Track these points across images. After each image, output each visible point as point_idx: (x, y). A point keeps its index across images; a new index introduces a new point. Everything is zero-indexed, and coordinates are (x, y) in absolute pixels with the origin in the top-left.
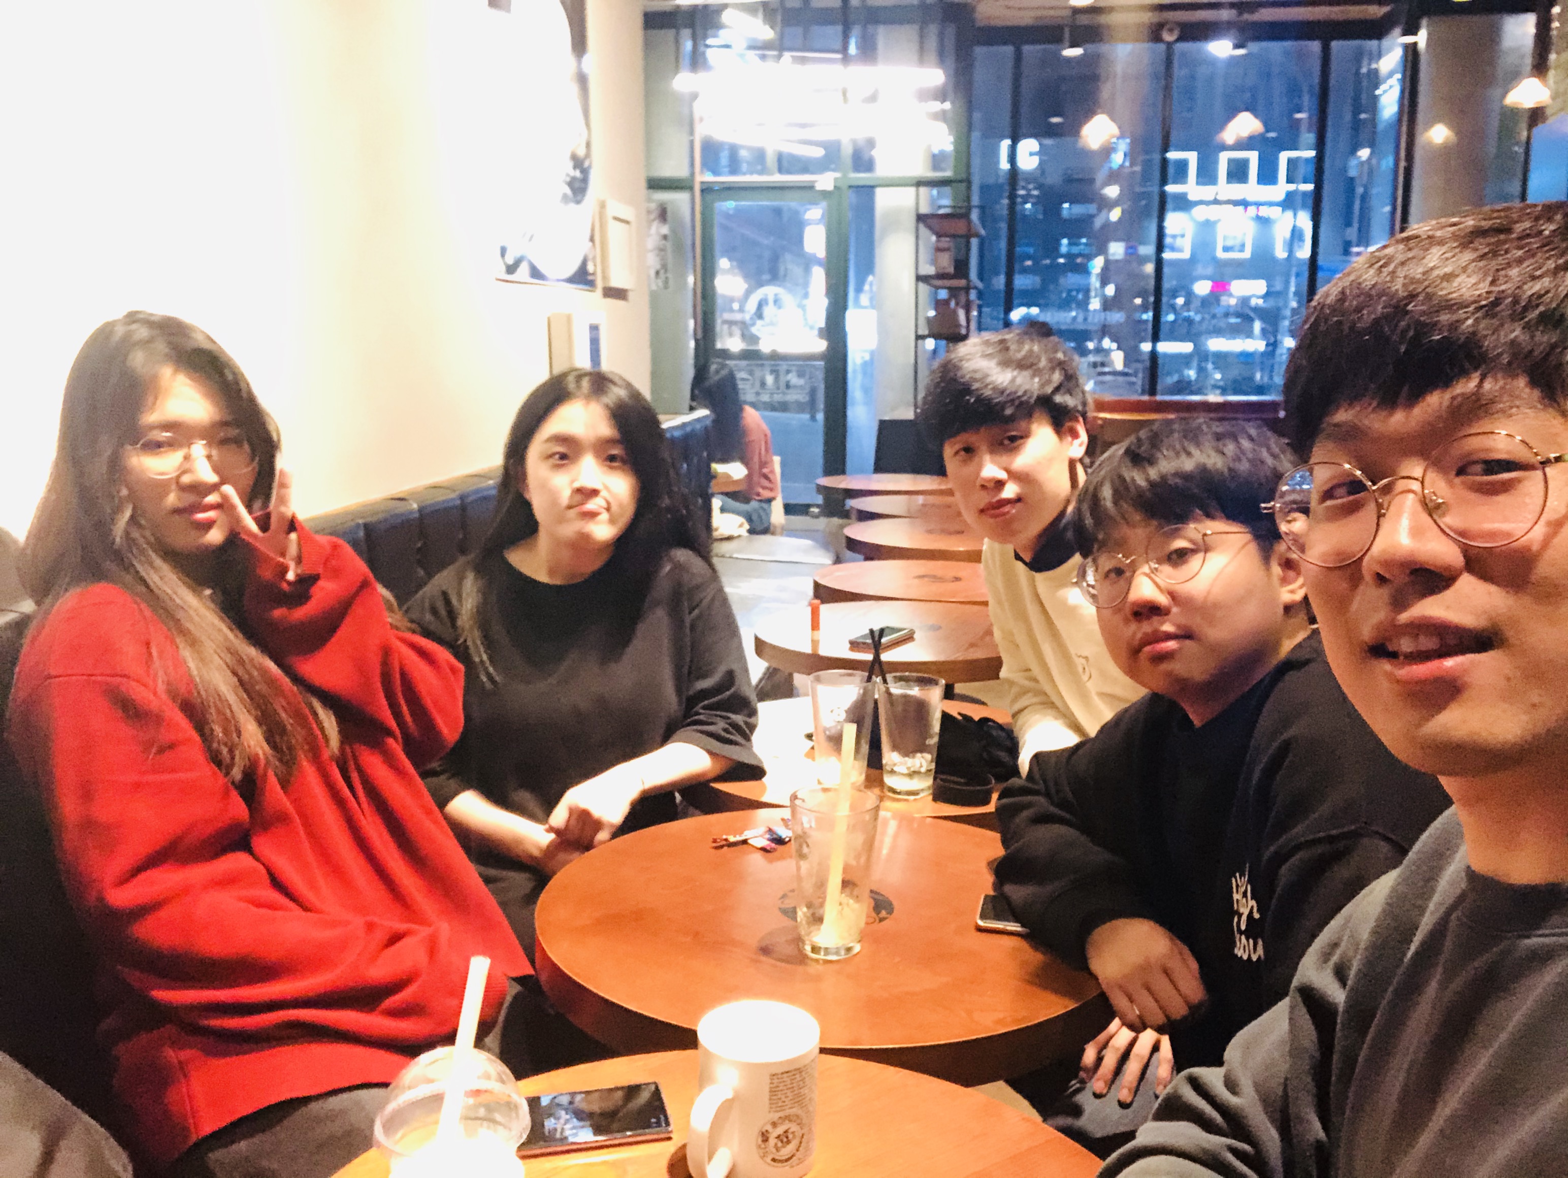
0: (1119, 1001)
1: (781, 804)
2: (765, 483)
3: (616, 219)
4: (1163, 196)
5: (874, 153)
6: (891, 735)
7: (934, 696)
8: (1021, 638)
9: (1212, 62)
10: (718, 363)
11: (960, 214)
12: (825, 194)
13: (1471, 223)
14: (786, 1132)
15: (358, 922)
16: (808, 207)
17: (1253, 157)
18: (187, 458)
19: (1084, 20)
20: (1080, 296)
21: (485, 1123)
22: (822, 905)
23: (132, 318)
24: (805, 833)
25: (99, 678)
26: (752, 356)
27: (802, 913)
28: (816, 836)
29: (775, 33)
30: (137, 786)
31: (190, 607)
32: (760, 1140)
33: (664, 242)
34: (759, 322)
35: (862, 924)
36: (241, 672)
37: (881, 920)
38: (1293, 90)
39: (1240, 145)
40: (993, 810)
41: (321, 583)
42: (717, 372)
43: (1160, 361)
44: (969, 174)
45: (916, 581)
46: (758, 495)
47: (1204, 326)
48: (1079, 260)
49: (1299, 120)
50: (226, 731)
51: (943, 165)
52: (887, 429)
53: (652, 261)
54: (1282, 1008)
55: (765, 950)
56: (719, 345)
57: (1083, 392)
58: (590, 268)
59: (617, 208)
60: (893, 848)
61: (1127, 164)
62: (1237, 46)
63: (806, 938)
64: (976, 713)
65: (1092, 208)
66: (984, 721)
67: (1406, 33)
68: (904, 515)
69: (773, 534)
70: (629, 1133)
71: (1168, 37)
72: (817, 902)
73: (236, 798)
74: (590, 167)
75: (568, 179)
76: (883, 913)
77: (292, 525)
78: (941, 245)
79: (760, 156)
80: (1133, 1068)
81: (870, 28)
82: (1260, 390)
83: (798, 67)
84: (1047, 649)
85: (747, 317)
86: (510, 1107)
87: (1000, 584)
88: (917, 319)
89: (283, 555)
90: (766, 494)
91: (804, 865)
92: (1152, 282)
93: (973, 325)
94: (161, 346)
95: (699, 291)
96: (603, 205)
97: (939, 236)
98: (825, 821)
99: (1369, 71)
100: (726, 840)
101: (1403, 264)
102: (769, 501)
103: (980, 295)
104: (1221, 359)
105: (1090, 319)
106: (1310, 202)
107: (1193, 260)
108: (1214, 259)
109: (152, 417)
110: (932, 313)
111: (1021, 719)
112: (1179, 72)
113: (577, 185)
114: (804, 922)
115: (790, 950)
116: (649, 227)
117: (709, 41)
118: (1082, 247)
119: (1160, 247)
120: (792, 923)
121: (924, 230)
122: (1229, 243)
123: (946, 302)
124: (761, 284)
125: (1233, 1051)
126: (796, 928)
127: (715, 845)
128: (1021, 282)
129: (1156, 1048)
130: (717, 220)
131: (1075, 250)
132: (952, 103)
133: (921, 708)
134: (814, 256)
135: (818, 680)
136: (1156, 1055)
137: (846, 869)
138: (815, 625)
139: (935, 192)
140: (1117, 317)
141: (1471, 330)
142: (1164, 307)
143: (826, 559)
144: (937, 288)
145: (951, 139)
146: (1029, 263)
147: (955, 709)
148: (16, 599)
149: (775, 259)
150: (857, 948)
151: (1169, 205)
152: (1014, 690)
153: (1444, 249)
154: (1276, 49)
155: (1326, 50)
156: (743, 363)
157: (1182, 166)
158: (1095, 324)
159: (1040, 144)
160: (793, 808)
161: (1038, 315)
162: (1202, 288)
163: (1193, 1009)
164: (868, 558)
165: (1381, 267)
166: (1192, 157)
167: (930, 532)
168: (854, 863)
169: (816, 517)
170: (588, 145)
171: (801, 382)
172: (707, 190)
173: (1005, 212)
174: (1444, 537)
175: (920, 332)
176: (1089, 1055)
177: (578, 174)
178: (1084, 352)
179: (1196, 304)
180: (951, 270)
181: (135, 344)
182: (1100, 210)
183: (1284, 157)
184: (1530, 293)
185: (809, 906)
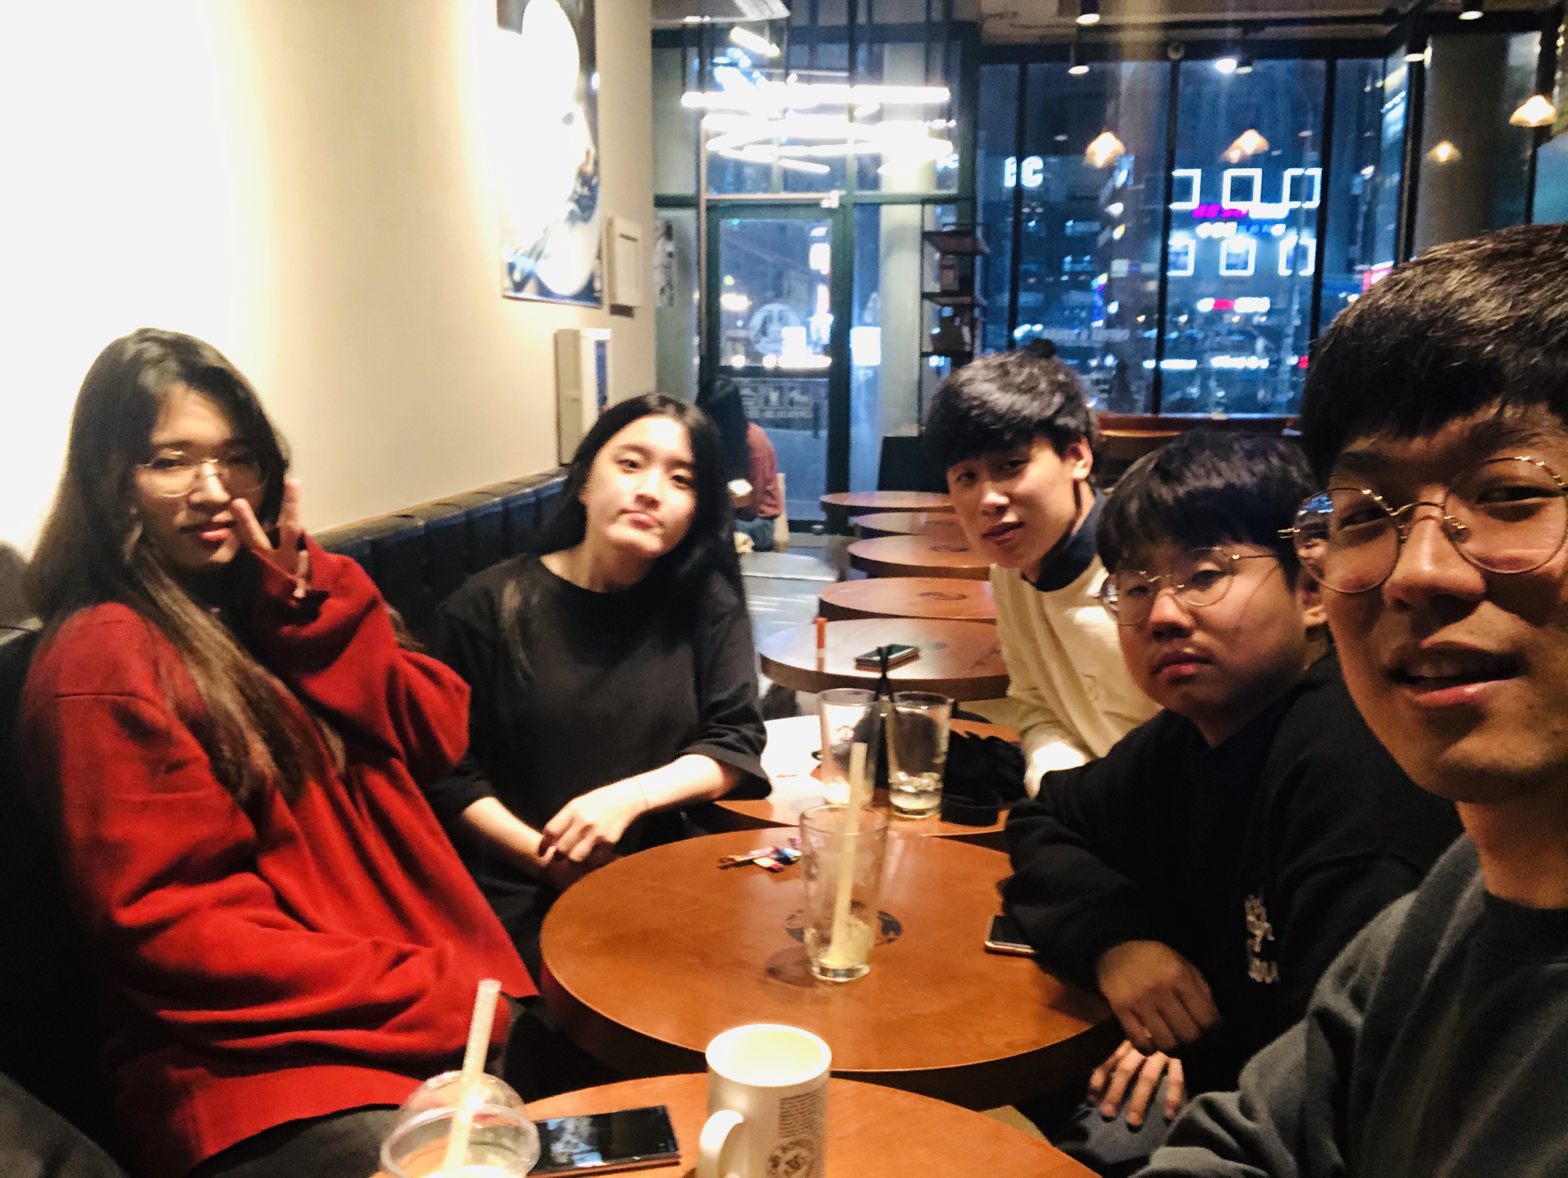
0: (1131, 1024)
1: (788, 823)
2: (769, 500)
3: (623, 236)
4: (1168, 214)
5: (880, 171)
6: (899, 756)
7: (942, 714)
8: (1029, 659)
9: (1216, 80)
10: (724, 379)
11: (964, 231)
12: (830, 211)
13: (1490, 246)
14: (796, 1157)
15: (364, 943)
16: (813, 224)
17: (1257, 174)
18: (198, 477)
19: (1089, 38)
20: (1083, 314)
21: (494, 1149)
22: (830, 926)
23: (144, 336)
24: (813, 853)
25: (108, 697)
26: (755, 372)
27: (810, 934)
28: (824, 857)
29: (781, 50)
30: (145, 805)
31: (199, 625)
32: (770, 1164)
33: (669, 259)
34: (764, 339)
35: (871, 944)
36: (248, 691)
37: (891, 941)
38: (1297, 109)
39: (1245, 162)
40: (1001, 829)
41: (330, 601)
42: (723, 387)
43: (1164, 377)
44: (974, 192)
45: (921, 598)
46: (762, 512)
47: (1208, 344)
48: (1082, 278)
49: (1304, 138)
50: (234, 751)
51: (949, 183)
52: (891, 446)
53: (658, 279)
54: (1298, 1032)
55: (773, 972)
56: (723, 363)
57: (1087, 412)
58: (597, 285)
59: (622, 226)
60: (901, 866)
61: (1131, 182)
62: (1241, 64)
63: (814, 960)
64: (983, 732)
65: (1096, 226)
66: (992, 739)
67: (1411, 51)
68: (907, 532)
69: (777, 551)
70: (637, 1158)
71: (1174, 56)
72: (824, 922)
73: (243, 817)
74: (597, 185)
75: (576, 197)
76: (892, 935)
77: (302, 542)
78: (944, 262)
79: (765, 171)
80: (1142, 1091)
81: (876, 48)
82: (1264, 409)
83: (804, 86)
84: (1054, 668)
85: (752, 334)
86: (518, 1133)
87: (1007, 602)
88: (921, 337)
89: (293, 571)
90: (770, 511)
91: (813, 886)
92: (1156, 299)
93: (978, 343)
94: (172, 365)
95: (704, 309)
96: (610, 223)
97: (944, 253)
98: (834, 842)
99: (1374, 89)
100: (732, 860)
101: (1422, 287)
102: (773, 518)
103: (984, 311)
104: (1225, 377)
105: (1094, 337)
106: (1314, 219)
107: (1196, 277)
108: (1218, 277)
109: (161, 436)
110: (936, 331)
111: (1029, 738)
112: (1185, 90)
113: (585, 202)
114: (812, 944)
115: (798, 971)
116: (655, 245)
117: (717, 60)
118: (1085, 265)
119: (1165, 265)
120: (796, 944)
121: (929, 248)
122: (1233, 261)
123: (951, 319)
124: (765, 302)
125: (1249, 1075)
126: (803, 949)
127: (722, 865)
128: (1026, 299)
129: (1165, 1071)
130: (723, 237)
131: (1079, 268)
132: (958, 120)
133: (928, 727)
134: (818, 272)
135: (825, 698)
136: (1165, 1078)
137: (856, 890)
138: (821, 644)
139: (939, 209)
140: (1120, 335)
141: (1492, 355)
142: (1168, 325)
143: (830, 577)
144: (943, 305)
145: (956, 157)
146: (1032, 280)
147: (963, 727)
148: (21, 617)
149: (779, 276)
150: (866, 970)
151: (1174, 223)
152: (1023, 708)
153: (1464, 272)
154: (1280, 67)
155: (1331, 71)
156: (746, 380)
157: (1187, 183)
158: (1098, 342)
159: (1044, 162)
160: (802, 827)
161: (1041, 332)
162: (1205, 305)
163: (1204, 1031)
164: (872, 576)
165: (1399, 291)
166: (1196, 174)
167: (935, 549)
168: (862, 884)
169: (819, 533)
170: (596, 163)
171: (804, 399)
172: (712, 207)
173: (1009, 230)
174: (1465, 564)
175: (925, 350)
176: (1097, 1079)
177: (586, 191)
178: (1086, 370)
179: (1199, 321)
180: (956, 287)
181: (148, 362)
182: (1103, 228)
183: (1289, 174)
184: (1550, 318)
185: (818, 926)
